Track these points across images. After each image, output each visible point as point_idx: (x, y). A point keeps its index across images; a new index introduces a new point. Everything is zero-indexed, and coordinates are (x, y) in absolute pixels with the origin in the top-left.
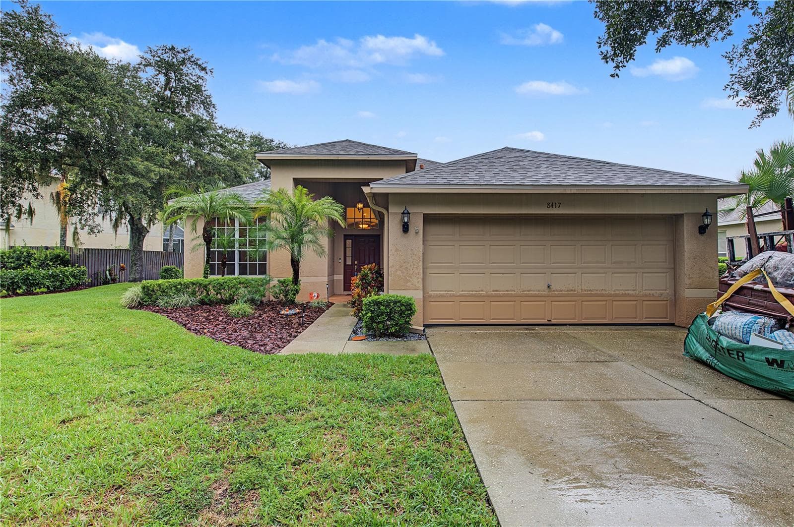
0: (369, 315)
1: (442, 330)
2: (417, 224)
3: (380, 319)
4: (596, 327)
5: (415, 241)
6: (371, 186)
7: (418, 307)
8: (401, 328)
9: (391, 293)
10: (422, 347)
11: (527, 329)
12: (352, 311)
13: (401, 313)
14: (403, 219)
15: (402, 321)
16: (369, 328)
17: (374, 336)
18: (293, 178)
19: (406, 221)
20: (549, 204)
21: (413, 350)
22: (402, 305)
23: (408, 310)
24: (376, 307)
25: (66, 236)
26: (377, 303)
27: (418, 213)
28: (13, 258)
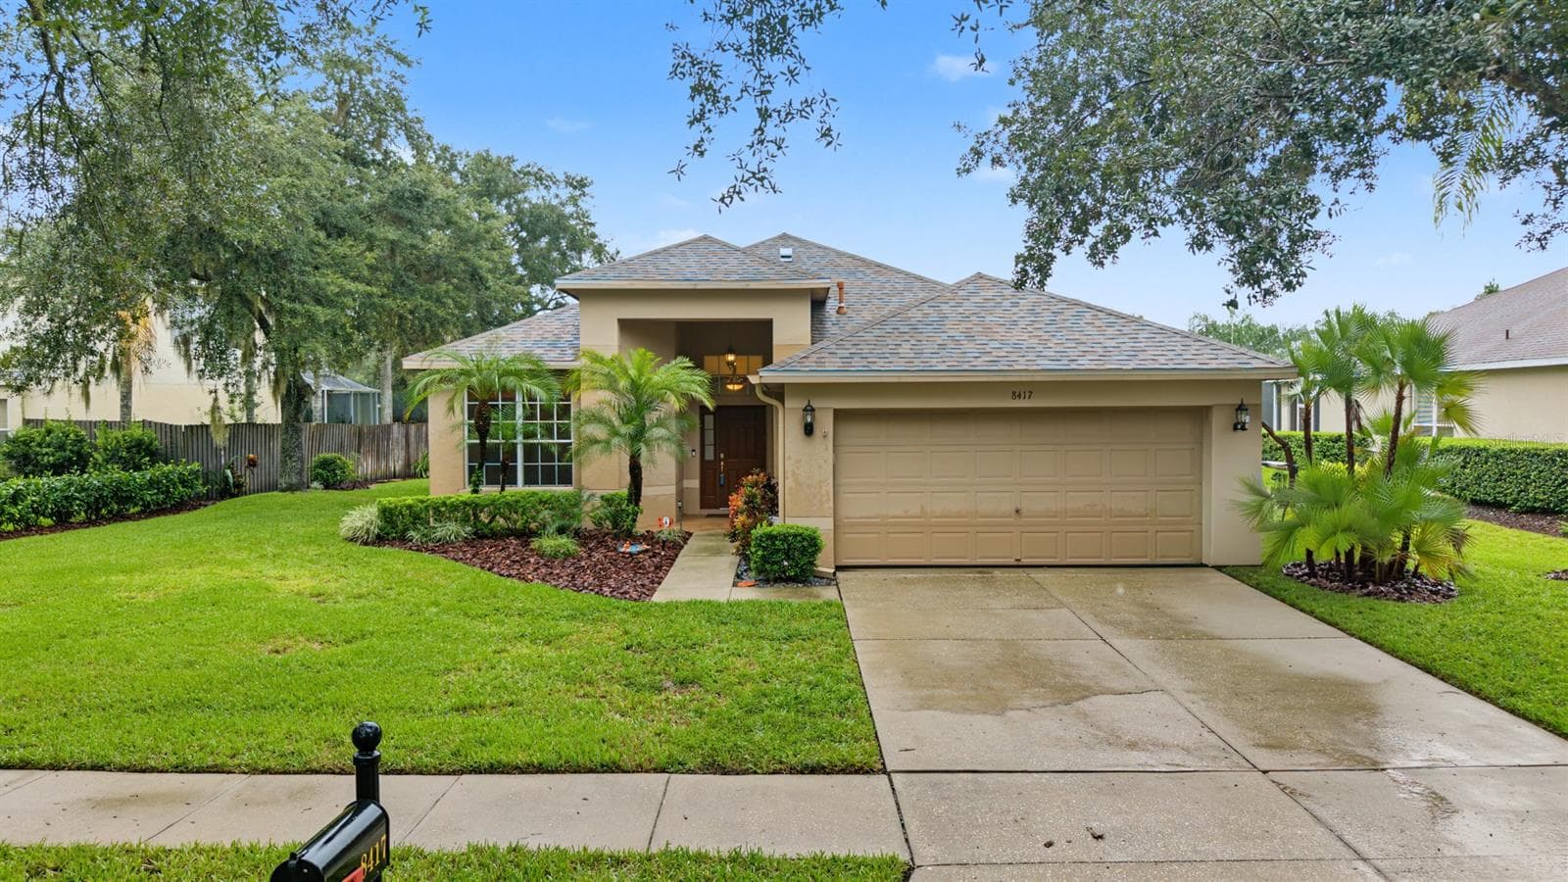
0: (760, 553)
1: (859, 574)
2: (825, 423)
3: (775, 558)
4: (1083, 570)
5: (822, 449)
6: (761, 374)
7: (826, 542)
8: (802, 571)
9: (790, 522)
10: (829, 593)
11: (980, 572)
12: (733, 547)
13: (803, 551)
14: (804, 417)
15: (805, 560)
16: (760, 572)
17: (767, 581)
18: (619, 320)
19: (809, 420)
20: (1014, 393)
21: (817, 597)
22: (804, 539)
23: (811, 546)
24: (769, 542)
25: (130, 398)
26: (771, 537)
27: (826, 407)
28: (48, 446)
